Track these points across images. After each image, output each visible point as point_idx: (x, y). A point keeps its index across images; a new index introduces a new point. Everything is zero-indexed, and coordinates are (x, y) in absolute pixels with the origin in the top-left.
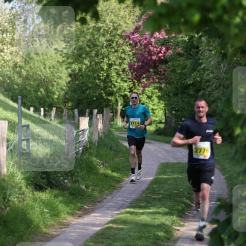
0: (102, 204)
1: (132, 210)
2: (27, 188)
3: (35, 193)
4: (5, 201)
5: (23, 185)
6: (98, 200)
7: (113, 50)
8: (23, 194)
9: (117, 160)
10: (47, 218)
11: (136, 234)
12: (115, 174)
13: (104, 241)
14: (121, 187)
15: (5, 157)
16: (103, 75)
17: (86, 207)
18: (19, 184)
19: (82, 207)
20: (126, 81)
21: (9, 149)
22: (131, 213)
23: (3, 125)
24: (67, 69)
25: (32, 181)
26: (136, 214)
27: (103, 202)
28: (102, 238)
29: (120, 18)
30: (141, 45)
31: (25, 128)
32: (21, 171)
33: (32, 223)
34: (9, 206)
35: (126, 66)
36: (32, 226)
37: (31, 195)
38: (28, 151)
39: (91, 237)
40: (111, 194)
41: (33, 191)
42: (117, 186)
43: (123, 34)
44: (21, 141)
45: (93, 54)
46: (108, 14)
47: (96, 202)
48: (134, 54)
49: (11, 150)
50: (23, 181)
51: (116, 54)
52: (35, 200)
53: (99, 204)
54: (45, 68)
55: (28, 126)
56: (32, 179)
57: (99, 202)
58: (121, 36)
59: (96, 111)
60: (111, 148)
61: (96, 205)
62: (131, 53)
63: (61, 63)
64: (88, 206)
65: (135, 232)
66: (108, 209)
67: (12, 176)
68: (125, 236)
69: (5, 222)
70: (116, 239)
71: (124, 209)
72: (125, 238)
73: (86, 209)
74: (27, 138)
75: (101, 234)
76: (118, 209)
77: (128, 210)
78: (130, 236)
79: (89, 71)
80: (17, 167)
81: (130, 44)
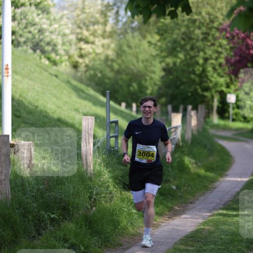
0: (194, 205)
1: (225, 212)
2: (115, 188)
3: (123, 193)
4: (91, 201)
5: (110, 184)
6: (189, 201)
7: (209, 44)
8: (111, 193)
9: (211, 159)
10: (135, 219)
11: (228, 237)
12: (209, 174)
13: (195, 245)
14: (215, 188)
15: (92, 155)
16: (198, 69)
17: (176, 208)
18: (106, 183)
19: (172, 207)
20: (222, 77)
21: (96, 147)
22: (224, 215)
23: (90, 121)
24: (161, 62)
25: (120, 180)
26: (229, 216)
27: (195, 203)
28: (192, 241)
29: (216, 10)
30: (238, 38)
31: (114, 124)
32: (108, 170)
33: (119, 225)
34: (95, 206)
35: (222, 61)
36: (119, 227)
37: (119, 195)
38: (116, 148)
39: (181, 240)
40: (204, 194)
41: (121, 191)
42: (210, 186)
43: (220, 27)
44: (109, 137)
45: (188, 47)
46: (204, 6)
47: (187, 203)
48: (231, 48)
49: (98, 147)
50: (110, 180)
51: (212, 48)
52: (123, 200)
53: (191, 206)
54: (138, 62)
55: (116, 122)
56: (120, 178)
57: (191, 203)
58: (217, 29)
59: (190, 107)
60: (205, 146)
61: (188, 206)
62: (228, 47)
63: (154, 57)
64: (179, 207)
65: (227, 235)
66: (200, 210)
67: (99, 174)
68: (216, 240)
69: (90, 223)
70: (207, 242)
71: (217, 210)
72: (216, 241)
73: (176, 211)
74: (116, 134)
75: (191, 237)
76: (210, 211)
77: (221, 211)
78: (221, 239)
79: (184, 65)
80: (104, 165)
81: (227, 38)
